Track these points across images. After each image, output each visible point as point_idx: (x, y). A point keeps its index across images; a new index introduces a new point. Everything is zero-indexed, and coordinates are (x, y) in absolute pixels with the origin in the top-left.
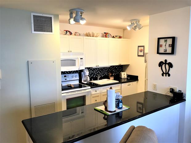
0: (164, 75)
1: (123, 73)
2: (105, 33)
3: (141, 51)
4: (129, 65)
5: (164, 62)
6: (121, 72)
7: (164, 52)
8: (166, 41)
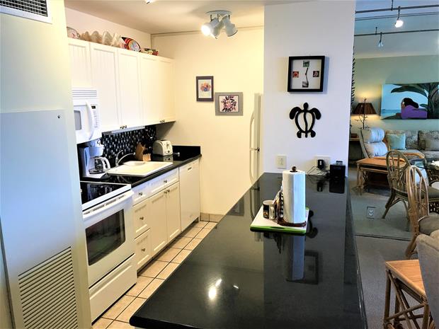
0: (303, 135)
1: (164, 144)
2: (124, 39)
3: (205, 89)
4: (174, 122)
5: (303, 109)
6: (158, 142)
7: (303, 86)
8: (306, 64)
